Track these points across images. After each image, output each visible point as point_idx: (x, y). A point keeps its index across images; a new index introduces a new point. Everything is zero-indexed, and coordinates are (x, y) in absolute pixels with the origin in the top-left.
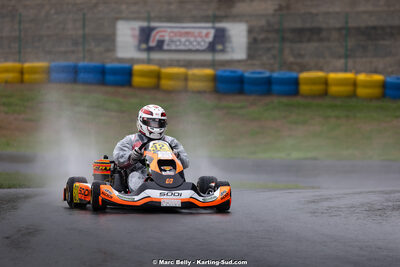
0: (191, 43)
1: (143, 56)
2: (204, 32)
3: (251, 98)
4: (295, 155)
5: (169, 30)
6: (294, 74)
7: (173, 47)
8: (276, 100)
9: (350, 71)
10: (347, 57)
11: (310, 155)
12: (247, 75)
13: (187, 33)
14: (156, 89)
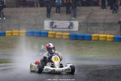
0: (64, 26)
1: (51, 29)
2: (67, 23)
3: (79, 41)
4: (91, 56)
5: (58, 23)
6: (90, 35)
7: (59, 27)
8: (85, 41)
9: (105, 34)
10: (104, 30)
11: (94, 56)
12: (78, 35)
13: (63, 24)
14: (54, 38)
